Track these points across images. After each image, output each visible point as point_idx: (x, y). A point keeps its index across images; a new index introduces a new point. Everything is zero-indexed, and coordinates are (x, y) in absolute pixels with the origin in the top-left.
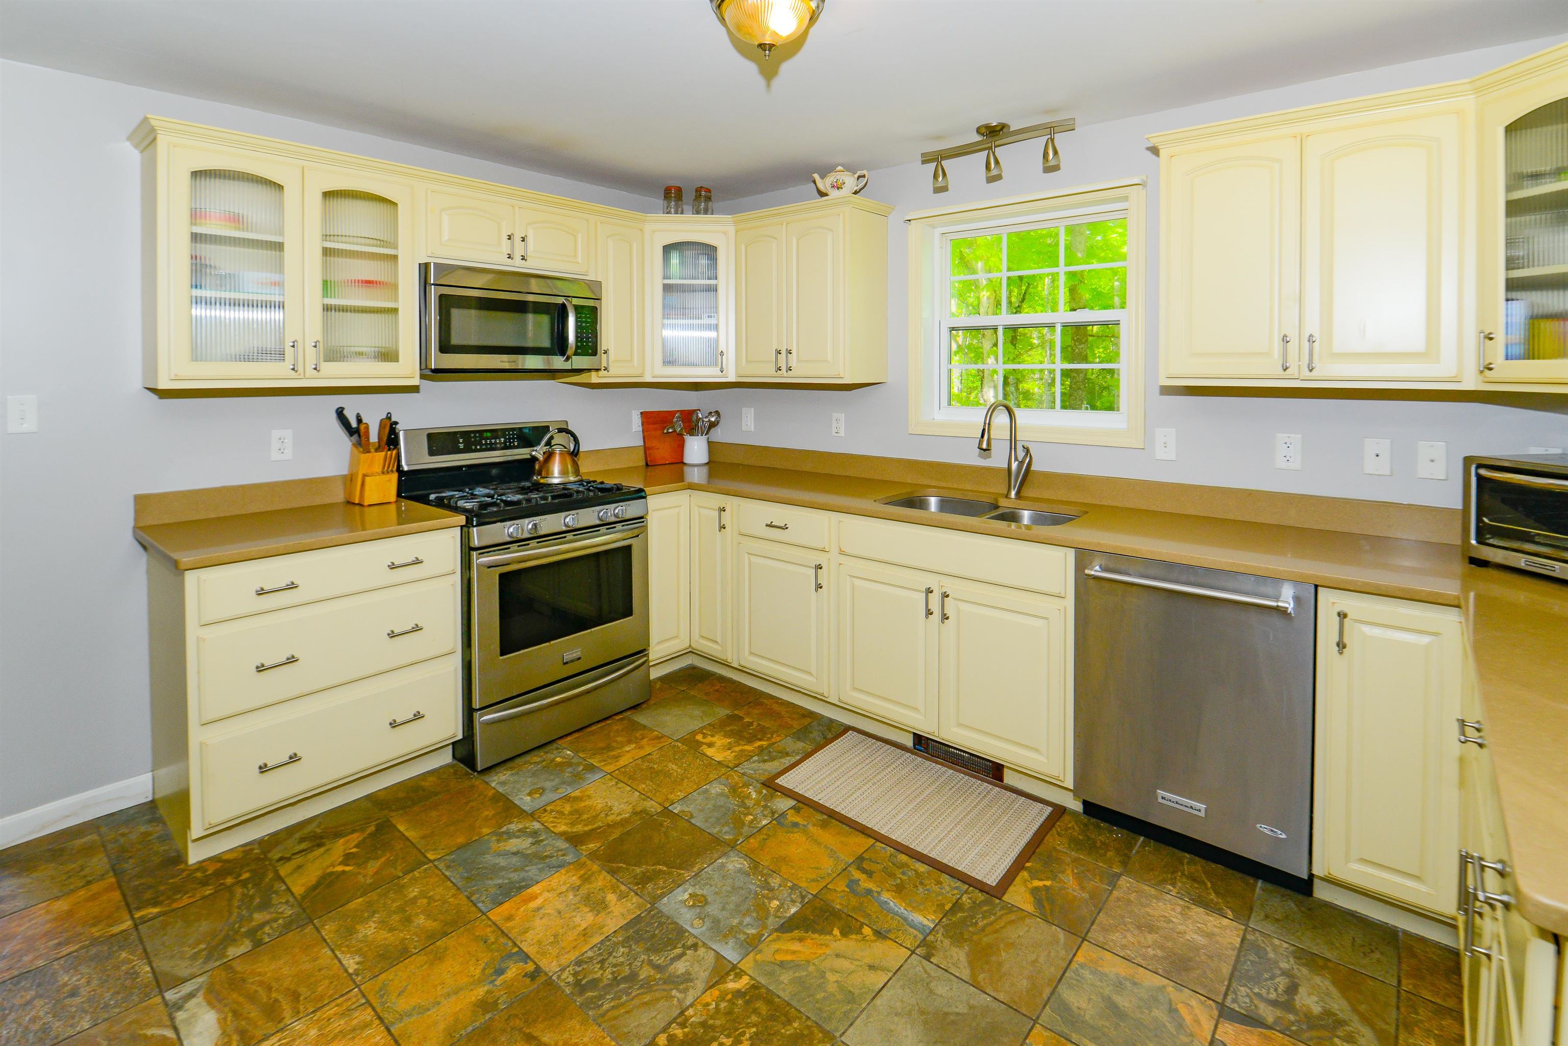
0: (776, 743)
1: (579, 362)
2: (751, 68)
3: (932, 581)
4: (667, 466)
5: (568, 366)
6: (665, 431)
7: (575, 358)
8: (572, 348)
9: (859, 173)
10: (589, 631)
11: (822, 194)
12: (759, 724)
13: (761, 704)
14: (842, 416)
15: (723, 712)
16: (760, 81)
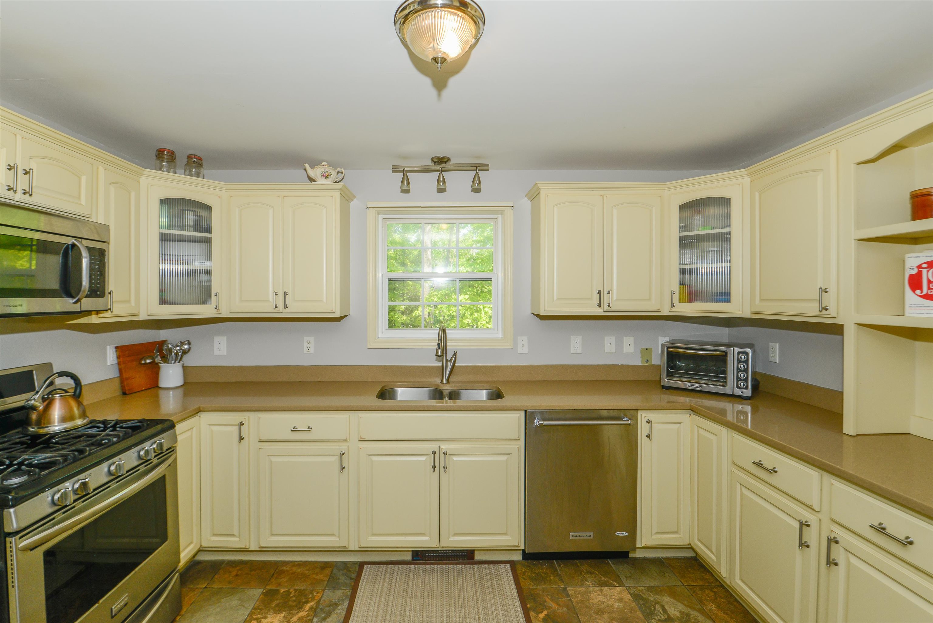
0: (320, 599)
1: (87, 303)
2: (427, 81)
3: (434, 446)
4: (143, 392)
5: (76, 308)
6: (143, 362)
7: (84, 300)
8: (84, 291)
9: (338, 170)
10: (133, 572)
11: (311, 180)
12: (296, 590)
13: (283, 572)
14: (312, 339)
15: (257, 593)
16: (433, 92)
